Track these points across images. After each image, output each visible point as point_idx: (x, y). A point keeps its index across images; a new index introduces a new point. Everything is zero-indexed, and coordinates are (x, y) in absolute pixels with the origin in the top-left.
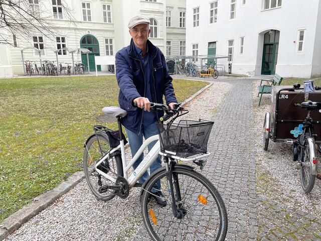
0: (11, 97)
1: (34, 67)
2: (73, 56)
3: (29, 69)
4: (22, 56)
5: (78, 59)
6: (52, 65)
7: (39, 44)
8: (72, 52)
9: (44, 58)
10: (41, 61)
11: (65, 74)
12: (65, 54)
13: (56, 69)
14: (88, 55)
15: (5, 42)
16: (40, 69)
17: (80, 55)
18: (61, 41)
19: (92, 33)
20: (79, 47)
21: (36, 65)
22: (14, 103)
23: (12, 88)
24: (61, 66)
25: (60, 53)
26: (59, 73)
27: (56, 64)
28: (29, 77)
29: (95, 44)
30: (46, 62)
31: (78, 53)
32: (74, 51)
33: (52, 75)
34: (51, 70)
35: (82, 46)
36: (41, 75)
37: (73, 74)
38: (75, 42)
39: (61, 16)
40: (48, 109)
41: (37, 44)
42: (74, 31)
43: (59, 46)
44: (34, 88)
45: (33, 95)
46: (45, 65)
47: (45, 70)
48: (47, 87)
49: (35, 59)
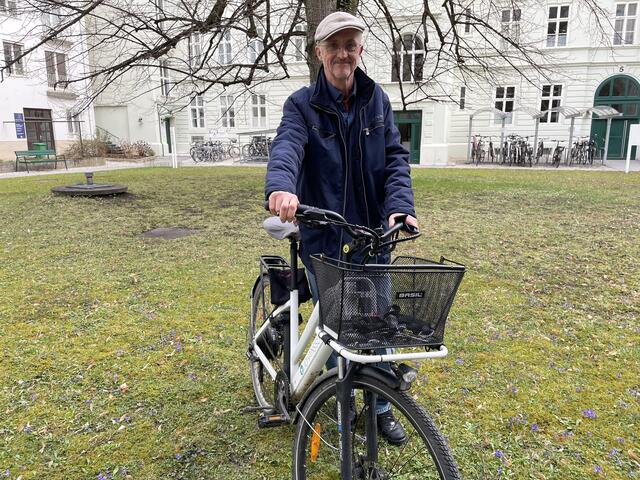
0: (439, 210)
1: (486, 148)
2: (572, 124)
3: (476, 153)
4: (471, 126)
5: (583, 131)
6: (523, 145)
7: (506, 102)
8: (573, 117)
9: (511, 129)
10: (502, 136)
11: (547, 164)
12: (554, 120)
13: (530, 153)
14: (609, 122)
15: (448, 99)
16: (497, 151)
17: (590, 122)
18: (551, 94)
19: (628, 72)
20: (591, 105)
21: (491, 144)
22: (443, 226)
23: (443, 189)
24: (542, 146)
25: (543, 120)
26: (534, 161)
27: (531, 143)
28: (475, 167)
29: (630, 97)
30: (513, 137)
31: (586, 118)
32: (579, 115)
33: (519, 164)
34: (519, 155)
35: (597, 103)
36: (497, 163)
37: (565, 164)
38: (583, 93)
39: (563, 42)
40: (514, 254)
41: (501, 103)
42: (585, 70)
43: (544, 106)
44: (484, 194)
45: (482, 211)
46: (509, 143)
47: (506, 155)
48: (511, 192)
49: (493, 132)
